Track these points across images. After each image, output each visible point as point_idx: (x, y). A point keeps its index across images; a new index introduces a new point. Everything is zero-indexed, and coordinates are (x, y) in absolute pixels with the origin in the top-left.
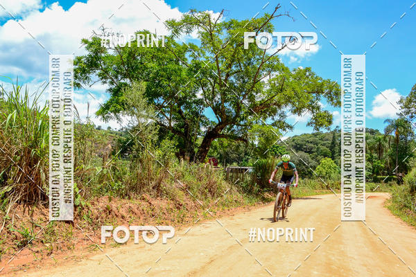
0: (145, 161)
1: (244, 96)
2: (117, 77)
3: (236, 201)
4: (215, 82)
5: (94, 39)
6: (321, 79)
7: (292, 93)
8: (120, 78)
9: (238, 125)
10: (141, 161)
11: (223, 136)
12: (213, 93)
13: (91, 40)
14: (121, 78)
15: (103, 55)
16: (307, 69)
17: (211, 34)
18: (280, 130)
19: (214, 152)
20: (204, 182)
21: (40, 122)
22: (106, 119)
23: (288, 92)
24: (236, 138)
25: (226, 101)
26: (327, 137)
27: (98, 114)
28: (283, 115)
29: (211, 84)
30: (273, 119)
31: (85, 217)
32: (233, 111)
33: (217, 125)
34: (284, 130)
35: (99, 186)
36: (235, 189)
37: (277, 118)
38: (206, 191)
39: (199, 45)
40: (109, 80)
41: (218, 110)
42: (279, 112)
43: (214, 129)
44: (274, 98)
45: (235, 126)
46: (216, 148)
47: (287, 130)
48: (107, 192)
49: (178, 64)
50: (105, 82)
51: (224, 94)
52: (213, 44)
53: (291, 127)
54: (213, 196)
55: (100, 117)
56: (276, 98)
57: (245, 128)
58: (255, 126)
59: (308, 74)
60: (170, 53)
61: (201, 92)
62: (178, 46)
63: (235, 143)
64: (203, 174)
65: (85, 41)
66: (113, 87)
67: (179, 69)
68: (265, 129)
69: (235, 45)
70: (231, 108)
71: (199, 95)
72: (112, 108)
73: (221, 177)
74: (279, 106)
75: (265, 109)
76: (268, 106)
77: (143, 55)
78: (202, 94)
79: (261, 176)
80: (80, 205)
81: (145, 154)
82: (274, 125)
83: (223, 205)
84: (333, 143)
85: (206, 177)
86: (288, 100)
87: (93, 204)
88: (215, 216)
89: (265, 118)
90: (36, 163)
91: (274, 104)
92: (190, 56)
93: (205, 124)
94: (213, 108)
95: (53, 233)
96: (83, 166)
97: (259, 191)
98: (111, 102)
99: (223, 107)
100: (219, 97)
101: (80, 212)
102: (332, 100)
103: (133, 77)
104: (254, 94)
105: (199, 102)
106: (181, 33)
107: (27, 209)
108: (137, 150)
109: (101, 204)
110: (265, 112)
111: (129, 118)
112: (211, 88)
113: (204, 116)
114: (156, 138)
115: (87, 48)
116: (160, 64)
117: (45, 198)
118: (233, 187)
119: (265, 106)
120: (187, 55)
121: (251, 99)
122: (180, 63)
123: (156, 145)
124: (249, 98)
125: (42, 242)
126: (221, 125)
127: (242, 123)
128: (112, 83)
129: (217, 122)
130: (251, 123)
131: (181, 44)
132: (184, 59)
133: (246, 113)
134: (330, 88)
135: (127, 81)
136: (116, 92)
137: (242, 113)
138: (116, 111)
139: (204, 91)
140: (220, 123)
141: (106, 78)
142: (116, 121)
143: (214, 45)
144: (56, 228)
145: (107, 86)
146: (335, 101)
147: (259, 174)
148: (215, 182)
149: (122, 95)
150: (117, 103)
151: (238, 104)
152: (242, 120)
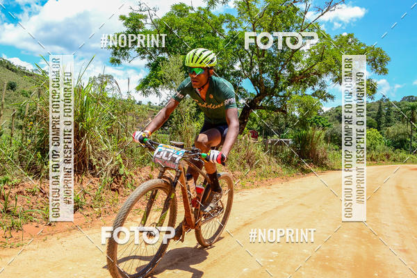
0: (184, 133)
1: (283, 66)
2: (155, 52)
3: (274, 172)
4: (253, 53)
5: (131, 14)
6: (364, 45)
7: (333, 61)
8: (158, 53)
9: (277, 96)
10: (180, 133)
11: (262, 107)
12: (251, 65)
13: (128, 16)
14: (160, 53)
15: (141, 30)
16: (350, 36)
17: (248, 4)
18: (321, 100)
19: (253, 124)
20: (243, 153)
21: (85, 98)
22: (145, 94)
23: (329, 60)
24: (275, 109)
25: (264, 72)
26: (373, 107)
27: (138, 89)
28: (323, 85)
29: (249, 55)
30: (313, 89)
31: (129, 186)
32: (272, 82)
33: (256, 97)
34: (325, 100)
35: (141, 157)
36: (273, 160)
37: (317, 87)
38: (245, 162)
39: (236, 15)
40: (147, 55)
41: (256, 81)
42: (319, 82)
43: (252, 101)
44: (315, 67)
45: (274, 97)
46: (255, 120)
47: (328, 99)
48: (148, 162)
49: (215, 36)
50: (144, 58)
51: (262, 65)
52: (249, 13)
53: (332, 97)
54: (251, 167)
55: (140, 92)
56: (316, 67)
57: (284, 99)
58: (294, 97)
59: (350, 40)
60: (207, 25)
61: (239, 63)
62: (215, 17)
63: (274, 114)
64: (241, 146)
65: (123, 18)
66: (152, 62)
67: (215, 41)
68: (305, 99)
69: (272, 14)
70: (270, 79)
71: (237, 67)
72: (151, 83)
73: (260, 148)
74: (320, 76)
75: (305, 79)
76: (308, 75)
77: (179, 28)
78: (240, 66)
79: (301, 148)
80: (124, 174)
81: (184, 127)
82: (314, 95)
83: (261, 175)
84: (379, 113)
85: (244, 149)
86: (329, 69)
87: (136, 174)
88: (253, 185)
89: (305, 88)
90: (83, 135)
91: (315, 74)
92: (227, 27)
93: (244, 96)
94: (251, 80)
95: (101, 199)
96: (126, 138)
97: (299, 162)
98: (150, 76)
99: (262, 78)
100: (257, 68)
101: (125, 181)
102: (376, 68)
103: (170, 51)
104: (294, 63)
105: (237, 74)
106: (217, 4)
107: (77, 178)
108: (176, 123)
109: (143, 174)
110: (305, 82)
111: (168, 91)
112: (249, 60)
113: (242, 88)
114: (194, 110)
115: (126, 24)
116: (197, 37)
117: (92, 167)
118: (272, 158)
119: (304, 76)
120: (224, 26)
121: (291, 68)
122: (218, 35)
123: (194, 117)
124: (288, 67)
125: (91, 207)
126: (260, 96)
127: (281, 94)
128: (150, 58)
129: (256, 94)
130: (290, 93)
131: (217, 15)
132: (221, 31)
133: (284, 83)
134: (374, 55)
135: (165, 55)
136: (154, 67)
137: (281, 84)
138: (156, 86)
139: (242, 62)
140: (258, 95)
141: (144, 53)
142: (156, 95)
143: (251, 16)
144: (103, 195)
145: (146, 61)
146: (379, 68)
147: (299, 145)
148: (253, 154)
149: (160, 70)
150: (156, 77)
151: (276, 75)
152: (281, 90)
